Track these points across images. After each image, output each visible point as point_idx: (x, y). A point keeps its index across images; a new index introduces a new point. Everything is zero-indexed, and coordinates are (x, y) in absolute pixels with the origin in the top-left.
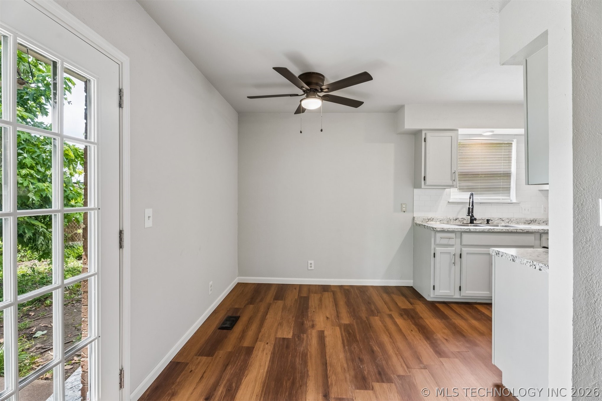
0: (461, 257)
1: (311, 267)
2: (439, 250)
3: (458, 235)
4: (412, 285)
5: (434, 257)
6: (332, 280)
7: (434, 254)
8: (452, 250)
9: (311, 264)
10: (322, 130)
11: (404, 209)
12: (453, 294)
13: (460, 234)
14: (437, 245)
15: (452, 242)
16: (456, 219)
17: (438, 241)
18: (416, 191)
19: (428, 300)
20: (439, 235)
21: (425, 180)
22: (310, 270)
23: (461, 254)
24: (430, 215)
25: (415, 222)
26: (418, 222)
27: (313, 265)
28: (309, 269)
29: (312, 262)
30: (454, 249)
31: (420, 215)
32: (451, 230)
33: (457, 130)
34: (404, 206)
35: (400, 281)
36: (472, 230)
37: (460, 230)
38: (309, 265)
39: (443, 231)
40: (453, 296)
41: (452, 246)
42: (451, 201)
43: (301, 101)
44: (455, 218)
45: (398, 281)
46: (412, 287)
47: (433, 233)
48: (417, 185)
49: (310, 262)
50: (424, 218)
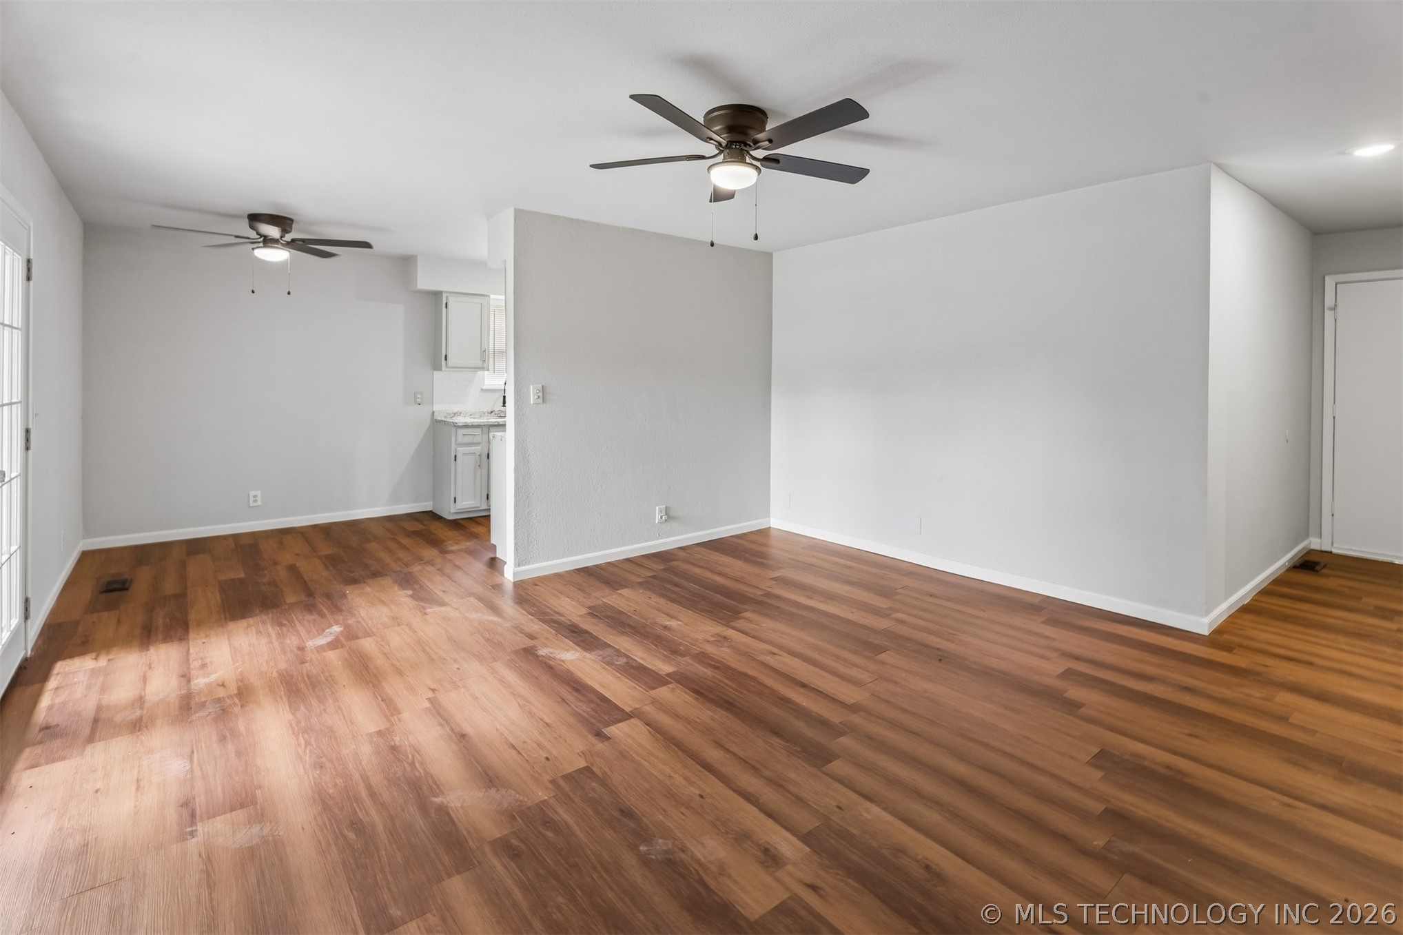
0: (488, 458)
1: (255, 501)
2: (461, 450)
3: (485, 430)
4: (431, 509)
5: (455, 460)
6: (299, 518)
7: (455, 456)
8: (477, 449)
9: (255, 496)
10: (289, 293)
11: (419, 400)
12: (479, 505)
13: (487, 429)
14: (458, 444)
15: (477, 440)
16: (492, 412)
17: (460, 439)
18: (436, 373)
19: (448, 518)
20: (461, 432)
21: (446, 360)
22: (253, 507)
23: (488, 455)
24: (456, 408)
25: (435, 418)
26: (439, 419)
27: (259, 499)
28: (251, 505)
29: (258, 493)
30: (479, 448)
31: (442, 408)
32: (477, 424)
33: (489, 296)
34: (419, 396)
35: (413, 505)
36: (501, 423)
37: (486, 424)
38: (252, 499)
39: (466, 426)
40: (479, 507)
41: (478, 444)
42: (485, 387)
43: (253, 249)
44: (490, 411)
45: (410, 505)
46: (431, 511)
47: (453, 429)
48: (437, 367)
49: (252, 493)
50: (449, 412)
